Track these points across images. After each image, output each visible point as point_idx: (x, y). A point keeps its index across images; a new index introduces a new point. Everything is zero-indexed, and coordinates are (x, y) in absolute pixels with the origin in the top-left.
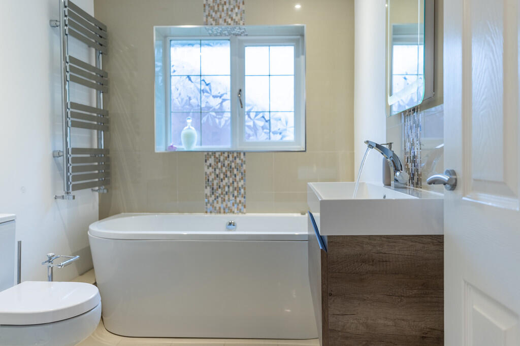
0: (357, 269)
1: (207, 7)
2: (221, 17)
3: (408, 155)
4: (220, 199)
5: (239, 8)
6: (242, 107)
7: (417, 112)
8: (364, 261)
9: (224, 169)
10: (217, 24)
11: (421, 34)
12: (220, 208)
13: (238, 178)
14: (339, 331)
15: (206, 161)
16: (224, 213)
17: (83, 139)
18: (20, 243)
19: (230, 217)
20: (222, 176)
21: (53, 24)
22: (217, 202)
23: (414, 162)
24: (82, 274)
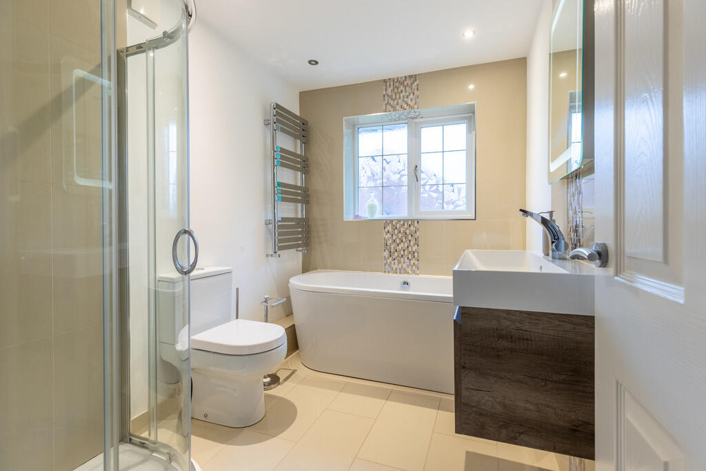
0: (493, 344)
1: (386, 97)
2: (398, 104)
3: (571, 224)
4: (396, 261)
5: (413, 94)
6: (417, 181)
7: (579, 178)
8: (501, 337)
9: (400, 235)
10: (395, 110)
11: (579, 101)
12: (396, 269)
13: (412, 243)
14: (473, 406)
15: (385, 228)
16: (400, 273)
17: (289, 210)
18: (237, 289)
19: (405, 277)
20: (398, 241)
21: (266, 122)
22: (394, 264)
23: (576, 231)
24: (287, 316)
